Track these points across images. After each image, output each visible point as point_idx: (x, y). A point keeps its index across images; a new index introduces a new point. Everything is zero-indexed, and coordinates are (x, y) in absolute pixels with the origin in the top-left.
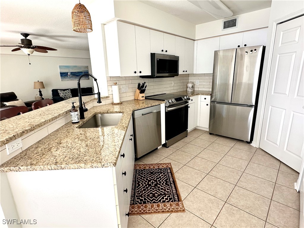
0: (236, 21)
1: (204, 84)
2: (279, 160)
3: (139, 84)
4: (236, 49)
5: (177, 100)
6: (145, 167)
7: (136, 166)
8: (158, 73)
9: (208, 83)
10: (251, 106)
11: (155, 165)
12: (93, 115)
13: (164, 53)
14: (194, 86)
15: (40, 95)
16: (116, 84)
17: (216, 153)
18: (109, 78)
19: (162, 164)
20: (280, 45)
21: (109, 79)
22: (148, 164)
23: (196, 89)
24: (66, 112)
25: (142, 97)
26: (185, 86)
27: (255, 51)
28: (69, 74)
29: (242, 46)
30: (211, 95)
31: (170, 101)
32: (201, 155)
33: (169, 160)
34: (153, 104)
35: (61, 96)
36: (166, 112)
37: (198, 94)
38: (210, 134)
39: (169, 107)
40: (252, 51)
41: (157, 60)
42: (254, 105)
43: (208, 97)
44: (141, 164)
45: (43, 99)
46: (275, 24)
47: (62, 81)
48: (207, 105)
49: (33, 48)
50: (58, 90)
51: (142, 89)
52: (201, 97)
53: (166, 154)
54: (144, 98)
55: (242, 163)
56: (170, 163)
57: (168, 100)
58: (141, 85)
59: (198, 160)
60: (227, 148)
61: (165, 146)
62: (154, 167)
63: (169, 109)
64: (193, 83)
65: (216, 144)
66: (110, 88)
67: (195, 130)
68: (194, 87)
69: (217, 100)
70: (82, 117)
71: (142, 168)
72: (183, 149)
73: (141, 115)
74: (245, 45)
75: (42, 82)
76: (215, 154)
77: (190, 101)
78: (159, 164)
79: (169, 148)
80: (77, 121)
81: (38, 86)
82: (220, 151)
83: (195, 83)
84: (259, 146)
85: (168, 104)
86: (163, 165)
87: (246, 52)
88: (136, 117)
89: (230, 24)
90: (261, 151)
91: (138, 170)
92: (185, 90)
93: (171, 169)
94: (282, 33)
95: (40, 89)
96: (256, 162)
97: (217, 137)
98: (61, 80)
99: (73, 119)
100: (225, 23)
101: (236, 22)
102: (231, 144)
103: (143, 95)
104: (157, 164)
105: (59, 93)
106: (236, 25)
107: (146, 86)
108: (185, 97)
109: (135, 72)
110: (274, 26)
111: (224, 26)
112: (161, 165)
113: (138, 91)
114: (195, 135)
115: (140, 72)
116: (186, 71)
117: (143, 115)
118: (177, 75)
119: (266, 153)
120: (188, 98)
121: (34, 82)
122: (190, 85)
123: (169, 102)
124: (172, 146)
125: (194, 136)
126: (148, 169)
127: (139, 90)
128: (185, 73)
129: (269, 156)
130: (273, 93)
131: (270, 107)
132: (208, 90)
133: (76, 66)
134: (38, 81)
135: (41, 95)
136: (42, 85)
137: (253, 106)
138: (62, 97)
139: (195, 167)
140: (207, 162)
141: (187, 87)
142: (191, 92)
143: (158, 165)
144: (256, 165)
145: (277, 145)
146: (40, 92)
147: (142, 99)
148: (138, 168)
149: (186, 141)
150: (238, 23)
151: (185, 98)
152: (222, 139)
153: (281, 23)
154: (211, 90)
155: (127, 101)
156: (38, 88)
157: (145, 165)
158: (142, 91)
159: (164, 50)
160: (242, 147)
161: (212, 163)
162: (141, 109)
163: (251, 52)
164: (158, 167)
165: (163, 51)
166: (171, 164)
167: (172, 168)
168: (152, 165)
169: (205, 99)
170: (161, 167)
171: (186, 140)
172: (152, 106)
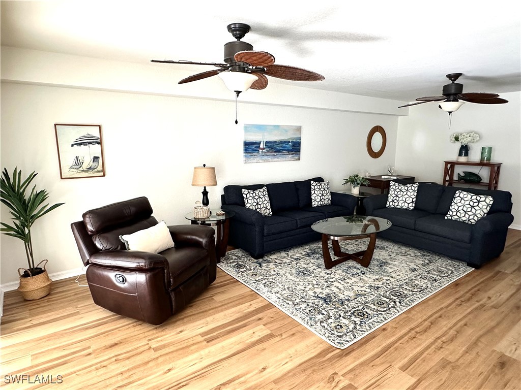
15: (204, 203)
28: (261, 146)
35: (248, 205)
50: (243, 190)
75: (214, 168)
95: (205, 187)
105: (245, 196)
121: (195, 168)
135: (206, 201)
136: (213, 175)
138: (251, 208)
146: (205, 193)
156: (201, 185)
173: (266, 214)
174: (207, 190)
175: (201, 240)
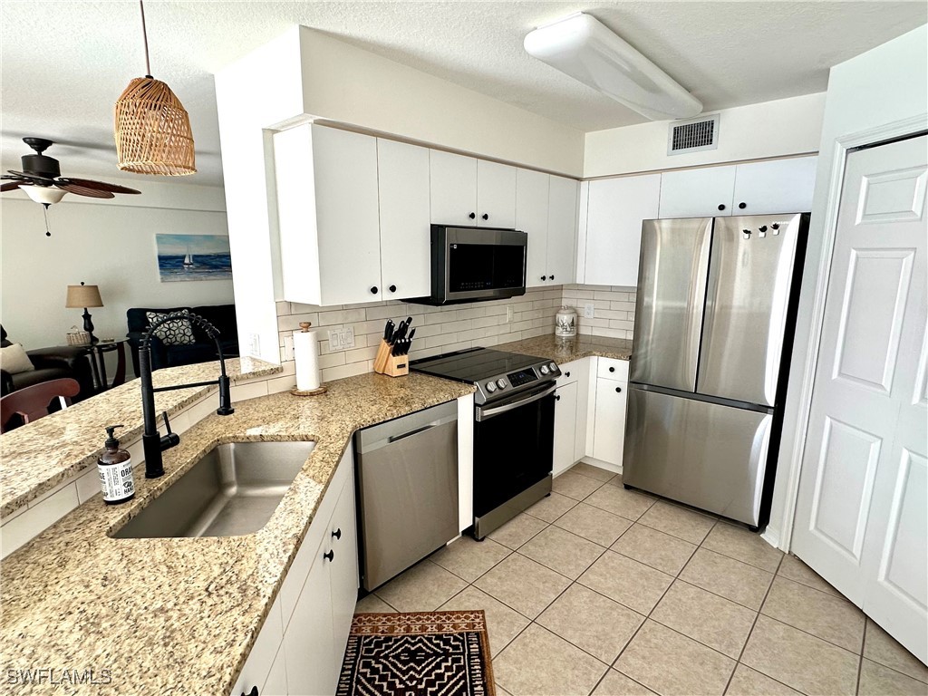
0: (712, 127)
1: (610, 315)
2: (861, 611)
3: (390, 326)
4: (714, 219)
5: (514, 379)
6: (392, 629)
7: (360, 621)
8: (452, 289)
9: (623, 316)
10: (763, 409)
11: (428, 619)
12: (204, 451)
13: (478, 222)
14: (578, 320)
15: (85, 328)
16: (307, 327)
17: (646, 569)
18: (286, 305)
19: (452, 613)
20: (859, 220)
21: (285, 310)
22: (405, 615)
23: (584, 331)
24: (82, 467)
25: (399, 367)
26: (550, 320)
27: (776, 232)
28: (187, 261)
29: (732, 207)
30: (630, 358)
31: (492, 386)
32: (592, 578)
33: (481, 595)
34: (430, 401)
36: (475, 422)
37: (587, 354)
38: (628, 487)
39: (490, 403)
40: (764, 229)
41: (452, 249)
42: (772, 405)
43: (623, 366)
44: (379, 614)
45: (94, 339)
46: (840, 151)
47: (163, 282)
48: (618, 390)
49: (62, 184)
50: (148, 313)
51: (398, 339)
52: (599, 364)
53: (471, 570)
54: (406, 371)
55: (732, 617)
56: (483, 612)
57: (485, 381)
58: (396, 329)
59: (580, 599)
60: (681, 547)
61: (471, 533)
62: (423, 628)
63: (488, 413)
64: (575, 311)
65: (647, 532)
66: (287, 341)
67: (580, 467)
68: (578, 325)
69: (649, 376)
70: (154, 467)
71: (383, 632)
72: (531, 548)
73: (386, 440)
74: (743, 206)
75: (96, 287)
76: (642, 574)
77: (560, 380)
78: (444, 613)
79: (487, 543)
80: (124, 496)
81: (82, 299)
82: (658, 561)
83: (580, 311)
84: (790, 547)
85: (484, 398)
86: (458, 618)
87: (746, 232)
88: (364, 450)
89: (694, 135)
90: (796, 568)
91: (366, 638)
92: (549, 331)
93: (482, 637)
94: (865, 180)
95: (86, 309)
96: (783, 615)
97: (650, 502)
98: (159, 280)
99: (106, 488)
100: (676, 131)
101: (712, 131)
102: (694, 530)
103: (404, 359)
104: (433, 613)
105: (150, 320)
106: (711, 140)
107: (413, 332)
108: (545, 367)
109: (374, 290)
110: (838, 153)
111: (674, 142)
112: (449, 619)
113: (386, 348)
114: (578, 489)
115: (393, 289)
116: (552, 278)
117: (391, 440)
118: (521, 292)
119: (814, 579)
120: (553, 369)
121: (69, 287)
122: (565, 318)
123: (489, 388)
124: (494, 537)
125: (573, 494)
126: (403, 637)
127: (388, 342)
128: (548, 283)
129: (826, 589)
130: (835, 375)
131: (828, 421)
132: (621, 336)
133: (212, 236)
134: (83, 283)
135: (89, 327)
136: (95, 295)
137: (770, 407)
138: (158, 334)
139: (568, 634)
140: (611, 608)
141: (556, 324)
142: (569, 340)
143: (438, 618)
144: (780, 629)
145: (854, 556)
146: (87, 317)
147: (397, 372)
148: (367, 631)
149: (544, 515)
150: (720, 133)
151: (545, 370)
152: (666, 509)
153: (861, 148)
154: (630, 337)
155: (346, 381)
156: (81, 307)
157: (393, 615)
158: (400, 349)
159: (479, 215)
160: (731, 547)
161: (628, 615)
162: (384, 422)
163: (762, 234)
164: (440, 627)
165: (472, 216)
166: (486, 614)
167: (486, 636)
168: (419, 619)
169: (612, 370)
170: (448, 628)
171: (545, 508)
172: (426, 409)
173: (185, 342)
174: (90, 313)
175: (66, 360)
